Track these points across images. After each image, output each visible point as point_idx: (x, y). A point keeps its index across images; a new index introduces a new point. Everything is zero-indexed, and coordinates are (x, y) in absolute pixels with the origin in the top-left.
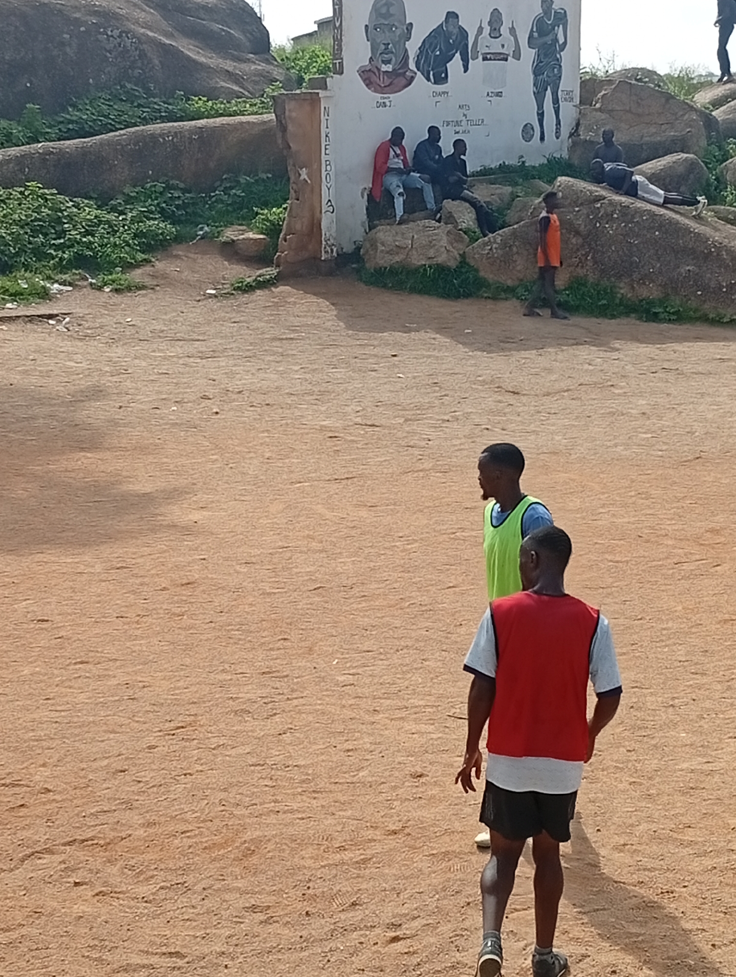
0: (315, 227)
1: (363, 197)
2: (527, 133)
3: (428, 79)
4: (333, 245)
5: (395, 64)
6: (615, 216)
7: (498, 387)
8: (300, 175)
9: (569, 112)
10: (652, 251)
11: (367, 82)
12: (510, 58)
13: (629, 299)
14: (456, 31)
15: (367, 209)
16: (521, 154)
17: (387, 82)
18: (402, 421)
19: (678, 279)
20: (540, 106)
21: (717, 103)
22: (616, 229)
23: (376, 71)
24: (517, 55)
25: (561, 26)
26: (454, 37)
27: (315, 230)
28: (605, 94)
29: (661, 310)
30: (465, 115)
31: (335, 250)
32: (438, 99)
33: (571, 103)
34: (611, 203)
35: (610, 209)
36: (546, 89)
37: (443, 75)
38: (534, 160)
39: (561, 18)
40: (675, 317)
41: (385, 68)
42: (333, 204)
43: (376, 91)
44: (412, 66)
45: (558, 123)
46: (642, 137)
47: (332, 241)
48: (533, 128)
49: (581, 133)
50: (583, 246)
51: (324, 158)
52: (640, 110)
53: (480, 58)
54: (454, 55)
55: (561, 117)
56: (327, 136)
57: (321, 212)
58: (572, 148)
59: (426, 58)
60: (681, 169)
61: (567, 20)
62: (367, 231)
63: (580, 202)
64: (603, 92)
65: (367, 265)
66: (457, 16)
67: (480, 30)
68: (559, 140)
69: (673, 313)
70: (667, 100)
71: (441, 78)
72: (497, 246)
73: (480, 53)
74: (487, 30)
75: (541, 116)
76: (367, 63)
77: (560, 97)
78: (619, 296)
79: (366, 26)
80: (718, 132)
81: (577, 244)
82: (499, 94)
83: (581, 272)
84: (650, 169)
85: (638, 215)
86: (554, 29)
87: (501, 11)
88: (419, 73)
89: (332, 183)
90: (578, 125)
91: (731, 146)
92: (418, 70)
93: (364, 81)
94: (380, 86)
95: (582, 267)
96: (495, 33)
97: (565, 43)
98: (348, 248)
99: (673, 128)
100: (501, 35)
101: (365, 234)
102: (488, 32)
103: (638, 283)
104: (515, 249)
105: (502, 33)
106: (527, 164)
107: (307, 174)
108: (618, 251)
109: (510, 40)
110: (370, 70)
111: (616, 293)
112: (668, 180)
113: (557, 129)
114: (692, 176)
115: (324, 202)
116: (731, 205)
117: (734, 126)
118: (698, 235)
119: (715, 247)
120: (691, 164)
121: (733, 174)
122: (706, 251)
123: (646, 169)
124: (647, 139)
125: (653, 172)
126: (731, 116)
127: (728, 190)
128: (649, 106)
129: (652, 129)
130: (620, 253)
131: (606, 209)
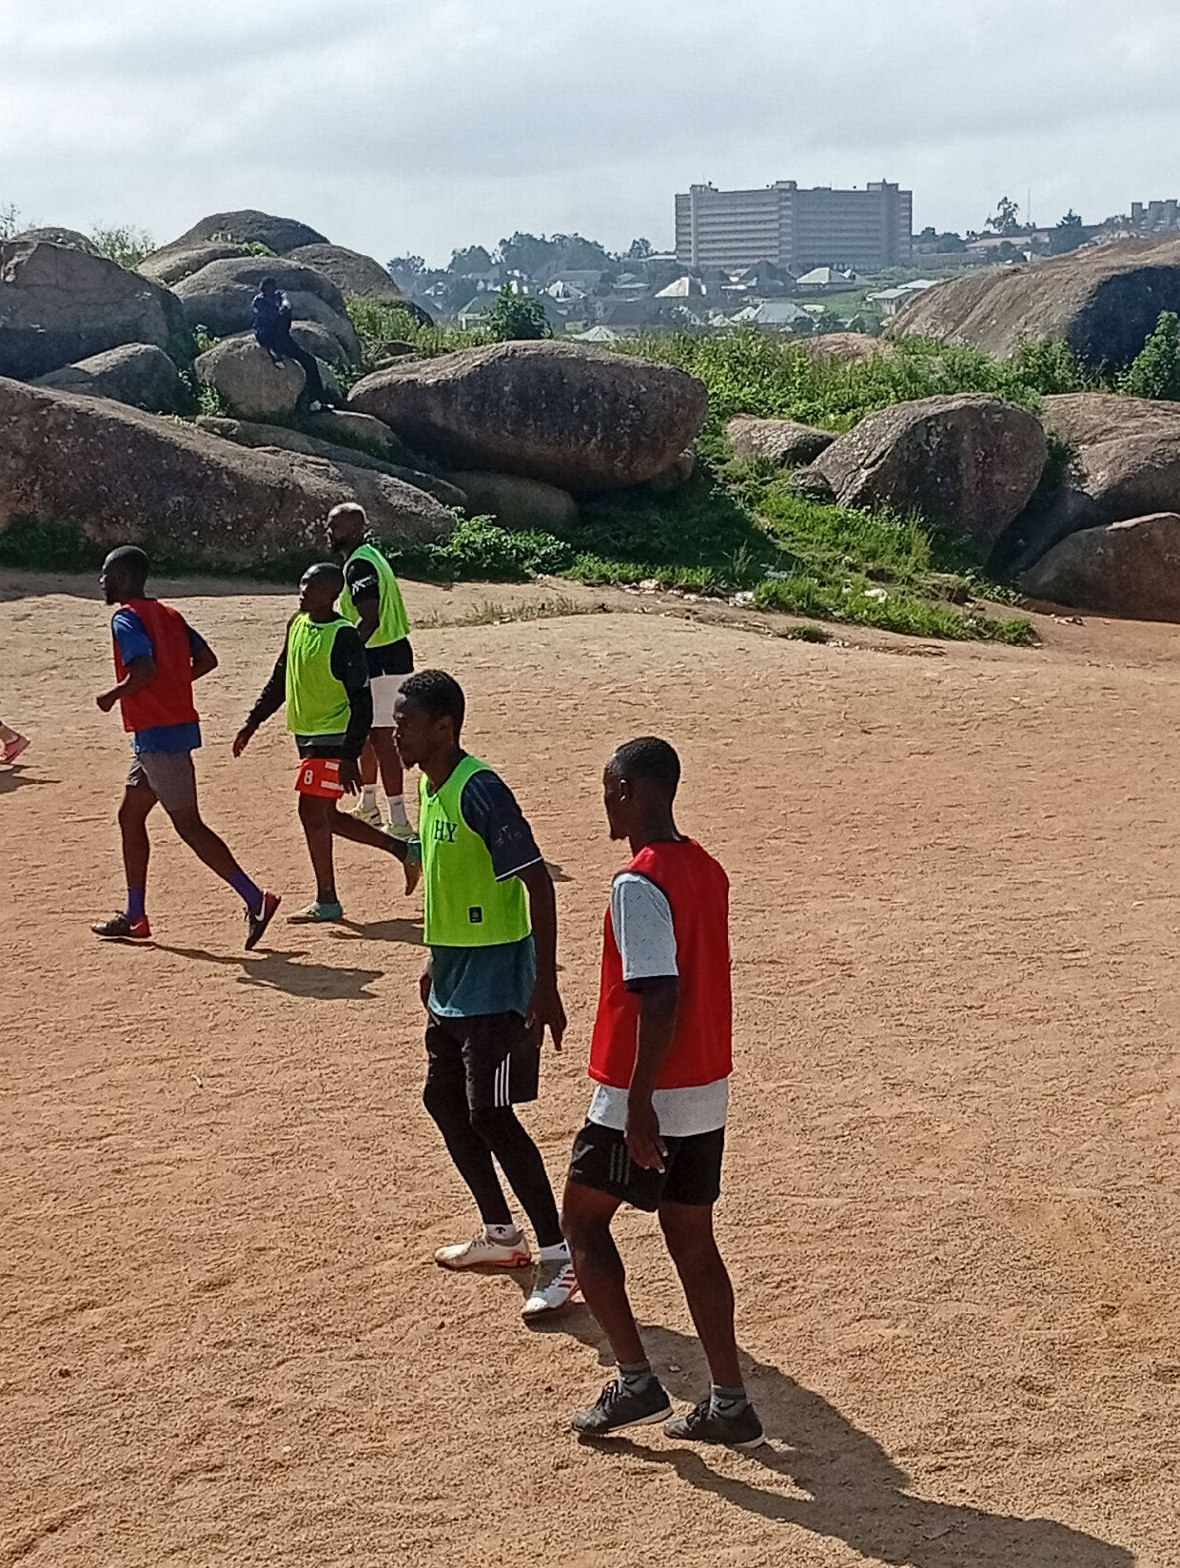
6: (70, 427)
10: (125, 476)
13: (98, 545)
19: (164, 514)
21: (173, 276)
22: (73, 446)
28: (18, 264)
34: (62, 408)
35: (61, 418)
46: (78, 323)
50: (26, 472)
52: (72, 286)
60: (141, 367)
63: (17, 408)
64: (16, 260)
69: (162, 563)
70: (109, 271)
78: (83, 540)
80: (181, 316)
81: (17, 469)
83: (26, 509)
84: (97, 365)
85: (101, 426)
91: (200, 335)
95: (27, 501)
99: (120, 309)
103: (110, 522)
108: (77, 477)
111: (79, 536)
112: (124, 381)
114: (156, 376)
116: (214, 414)
117: (202, 307)
118: (186, 452)
119: (212, 468)
120: (155, 359)
121: (214, 371)
122: (199, 474)
123: (93, 364)
124: (86, 325)
125: (103, 369)
126: (195, 293)
127: (209, 393)
128: (83, 279)
129: (92, 312)
130: (81, 480)
131: (55, 418)
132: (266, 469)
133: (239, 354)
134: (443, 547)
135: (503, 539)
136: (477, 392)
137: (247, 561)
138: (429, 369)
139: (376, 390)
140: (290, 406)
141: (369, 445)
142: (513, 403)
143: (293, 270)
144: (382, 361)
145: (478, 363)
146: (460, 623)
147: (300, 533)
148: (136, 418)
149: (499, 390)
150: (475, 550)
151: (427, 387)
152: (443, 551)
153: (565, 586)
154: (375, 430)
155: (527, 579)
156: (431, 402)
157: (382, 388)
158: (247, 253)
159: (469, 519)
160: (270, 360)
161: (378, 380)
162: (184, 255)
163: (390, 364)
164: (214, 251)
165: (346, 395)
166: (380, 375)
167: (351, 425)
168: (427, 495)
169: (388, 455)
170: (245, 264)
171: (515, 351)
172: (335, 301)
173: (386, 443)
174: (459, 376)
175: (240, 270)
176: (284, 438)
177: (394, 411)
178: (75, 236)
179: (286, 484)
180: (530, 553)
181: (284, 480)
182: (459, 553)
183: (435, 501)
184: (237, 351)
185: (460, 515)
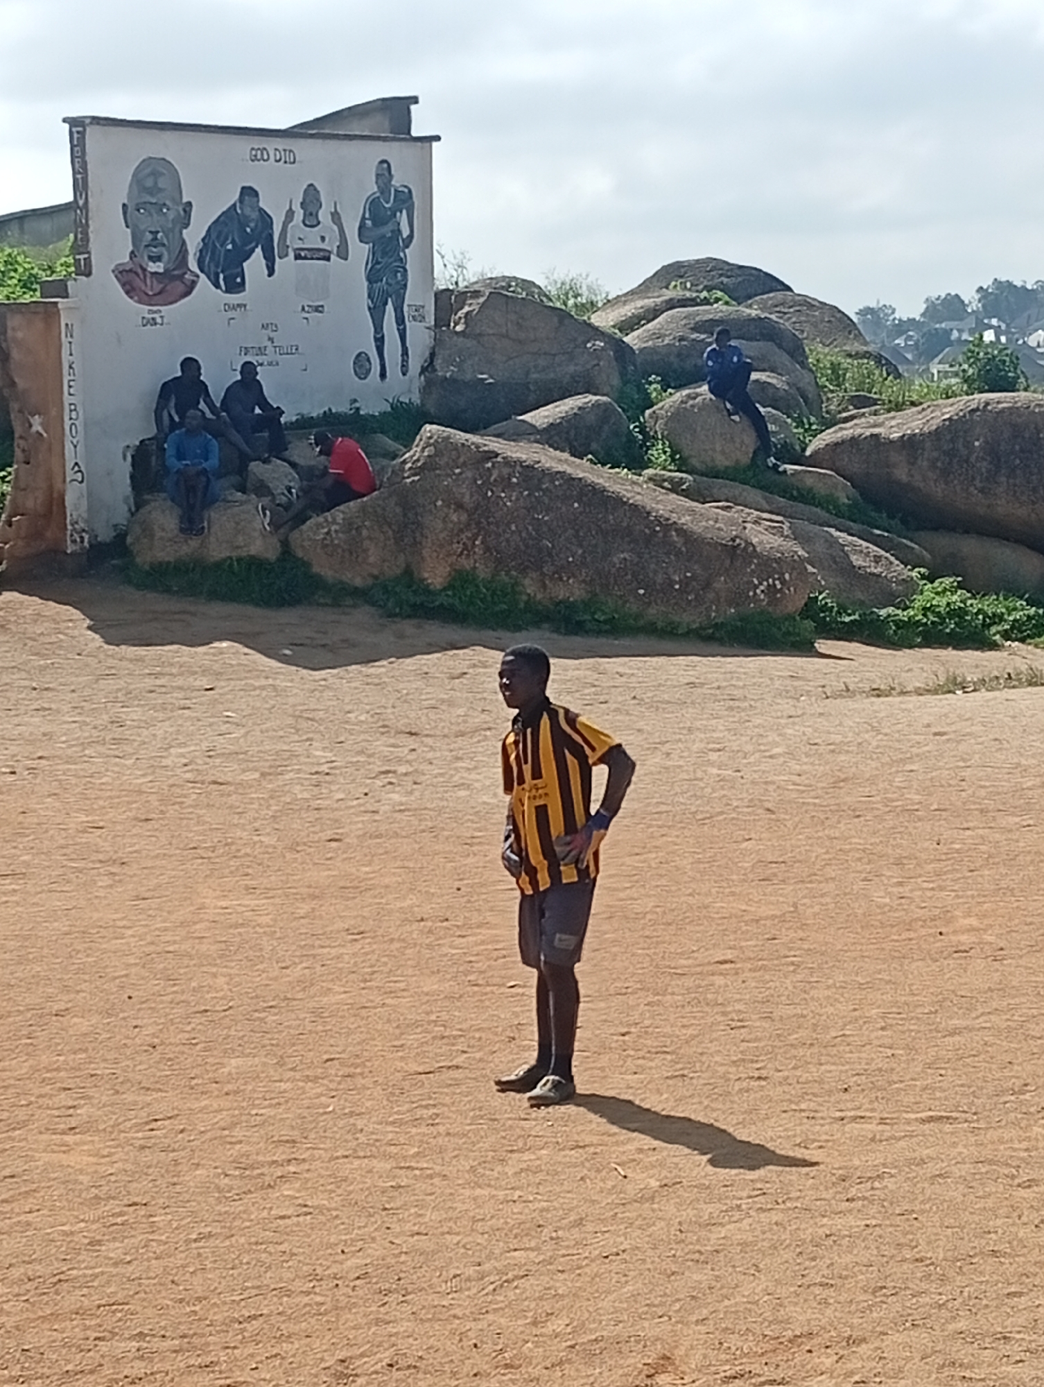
0: (55, 503)
1: (125, 458)
2: (361, 367)
3: (217, 286)
4: (84, 531)
5: (169, 262)
6: (514, 480)
7: (384, 726)
8: (31, 426)
9: (420, 336)
10: (570, 532)
11: (128, 287)
12: (333, 257)
13: (540, 603)
14: (255, 215)
15: (132, 477)
16: (353, 397)
17: (158, 287)
18: (257, 775)
19: (609, 572)
20: (378, 327)
21: (629, 325)
22: (517, 499)
23: (140, 271)
24: (343, 253)
25: (404, 212)
26: (252, 225)
27: (55, 508)
28: (467, 313)
29: (587, 617)
30: (272, 340)
31: (86, 537)
32: (231, 314)
33: (423, 324)
34: (507, 462)
35: (506, 471)
36: (386, 303)
37: (239, 280)
38: (373, 407)
39: (405, 199)
40: (608, 627)
41: (153, 267)
42: (83, 469)
43: (140, 302)
44: (193, 265)
45: (405, 352)
46: (527, 373)
47: (82, 525)
48: (368, 360)
49: (438, 367)
50: (468, 525)
51: (67, 399)
52: (522, 335)
53: (292, 255)
54: (253, 251)
55: (408, 344)
56: (70, 367)
57: (64, 481)
58: (426, 390)
59: (213, 253)
60: (591, 419)
61: (413, 204)
62: (133, 509)
63: (461, 460)
64: (466, 309)
65: (138, 560)
66: (256, 194)
67: (290, 214)
68: (407, 377)
69: (605, 622)
70: (561, 322)
71: (235, 284)
72: (337, 527)
73: (290, 250)
74: (299, 214)
75: (380, 342)
76: (127, 259)
77: (406, 315)
78: (524, 598)
79: (124, 205)
80: (635, 365)
81: (460, 522)
82: (318, 309)
83: (466, 564)
84: (546, 417)
85: (547, 479)
86: (395, 216)
87: (319, 188)
88: (202, 276)
89: (80, 437)
90: (432, 355)
91: (654, 386)
92: (202, 271)
93: (123, 285)
94: (147, 294)
95: (468, 555)
96: (311, 219)
97: (411, 236)
98: (105, 535)
99: (571, 359)
100: (319, 223)
101: (128, 515)
102: (301, 218)
103: (551, 578)
104: (365, 533)
105: (320, 218)
106: (362, 412)
107: (42, 424)
108: (520, 532)
109: (332, 230)
110: (131, 271)
111: (520, 593)
112: (572, 433)
113: (403, 360)
114: (606, 428)
115: (69, 464)
116: (664, 469)
117: (656, 358)
118: (635, 507)
119: (660, 524)
120: (605, 411)
121: (666, 425)
122: (647, 531)
123: (540, 417)
124: (535, 376)
125: (551, 421)
126: (650, 343)
127: (660, 446)
128: (535, 329)
129: (542, 362)
130: (524, 535)
131: (500, 472)
132: (717, 525)
133: (692, 406)
134: (904, 610)
135: (969, 602)
136: (945, 448)
137: (694, 621)
138: (893, 423)
139: (837, 444)
140: (745, 460)
141: (826, 503)
142: (983, 459)
143: (753, 319)
144: (844, 415)
145: (947, 416)
146: (919, 692)
147: (751, 594)
148: (584, 471)
149: (968, 445)
150: (938, 614)
151: (891, 442)
152: (903, 615)
153: (1034, 654)
154: (835, 486)
155: (994, 646)
156: (895, 457)
157: (843, 442)
158: (706, 302)
159: (932, 582)
160: (725, 413)
161: (839, 435)
162: (640, 303)
163: (852, 418)
164: (671, 300)
165: (804, 450)
166: (841, 429)
167: (809, 481)
168: (888, 555)
169: (847, 514)
170: (705, 313)
171: (987, 404)
172: (796, 352)
173: (846, 501)
174: (926, 430)
175: (697, 319)
176: (737, 493)
177: (856, 467)
178: (527, 284)
179: (738, 541)
180: (998, 619)
181: (736, 537)
182: (920, 617)
183: (897, 562)
184: (691, 402)
185: (923, 577)
